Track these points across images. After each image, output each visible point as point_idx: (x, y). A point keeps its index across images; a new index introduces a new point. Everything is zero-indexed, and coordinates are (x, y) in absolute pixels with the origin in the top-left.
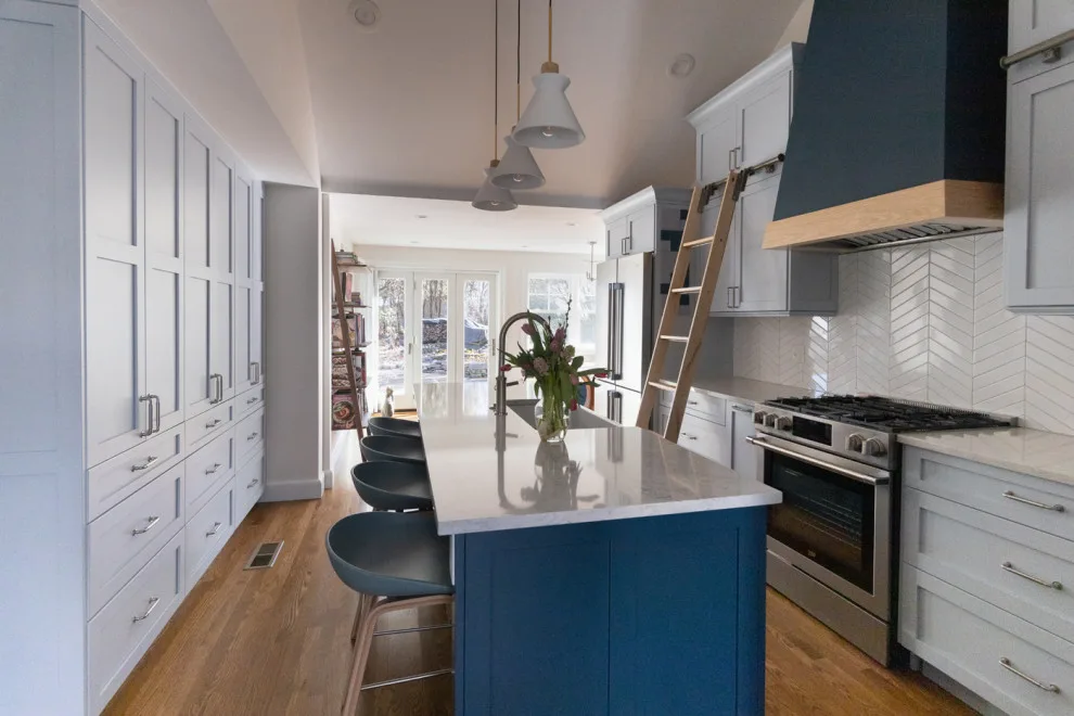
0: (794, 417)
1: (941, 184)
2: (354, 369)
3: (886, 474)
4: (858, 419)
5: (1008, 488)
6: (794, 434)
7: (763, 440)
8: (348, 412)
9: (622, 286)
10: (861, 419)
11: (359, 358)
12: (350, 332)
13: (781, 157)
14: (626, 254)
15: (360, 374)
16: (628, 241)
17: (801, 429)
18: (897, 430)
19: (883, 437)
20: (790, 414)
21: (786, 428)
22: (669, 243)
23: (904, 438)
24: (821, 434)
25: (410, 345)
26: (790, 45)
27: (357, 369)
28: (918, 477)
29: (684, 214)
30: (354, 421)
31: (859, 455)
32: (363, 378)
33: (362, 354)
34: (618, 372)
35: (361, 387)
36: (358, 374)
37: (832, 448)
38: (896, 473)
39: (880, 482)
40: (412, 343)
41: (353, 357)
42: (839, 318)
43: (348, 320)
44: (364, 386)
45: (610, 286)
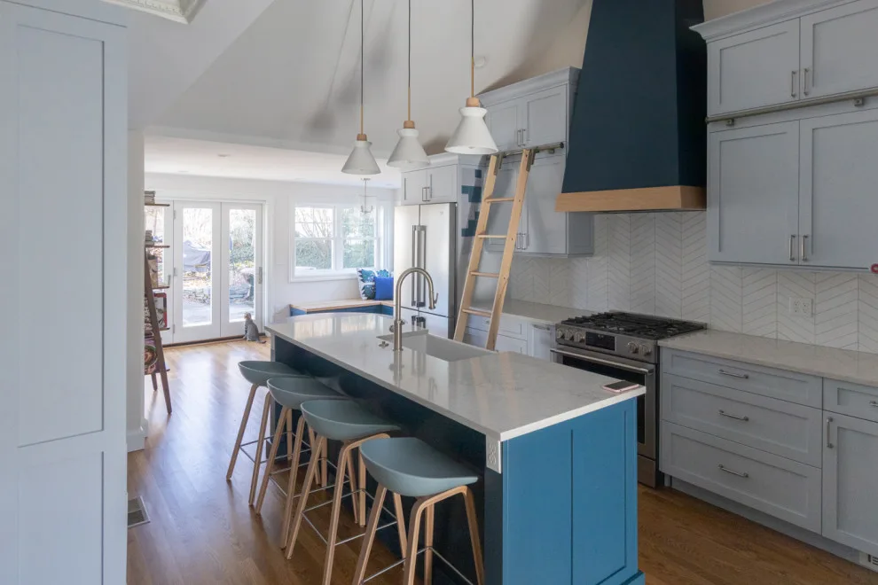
0: (588, 334)
1: (678, 189)
3: (652, 366)
4: (629, 331)
5: (720, 368)
6: (587, 344)
7: (561, 349)
8: (149, 355)
9: (424, 228)
10: (633, 331)
11: (162, 300)
12: (151, 273)
13: (562, 146)
14: (427, 202)
15: (162, 316)
16: (429, 190)
17: (593, 341)
18: (657, 339)
19: (650, 343)
21: (581, 341)
22: (467, 196)
23: (660, 343)
24: (607, 343)
27: (160, 310)
28: (669, 364)
29: (478, 173)
30: (157, 364)
31: (634, 356)
32: (165, 319)
33: (164, 295)
34: (422, 301)
35: (162, 329)
36: (160, 316)
37: (616, 352)
38: (657, 365)
39: (651, 371)
40: (171, 274)
41: (155, 298)
42: (595, 258)
43: (150, 262)
44: (165, 328)
45: (415, 228)
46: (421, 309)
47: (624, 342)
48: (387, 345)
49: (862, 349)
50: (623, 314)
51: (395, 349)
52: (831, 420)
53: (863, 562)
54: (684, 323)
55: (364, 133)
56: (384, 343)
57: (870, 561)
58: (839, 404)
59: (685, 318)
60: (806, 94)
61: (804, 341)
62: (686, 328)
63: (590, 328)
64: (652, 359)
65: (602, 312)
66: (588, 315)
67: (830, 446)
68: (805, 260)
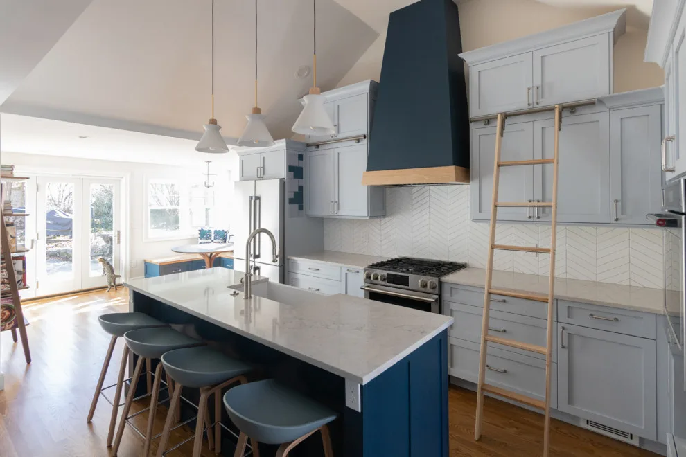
0: (388, 274)
1: (452, 168)
2: (15, 273)
3: (436, 297)
4: (417, 272)
6: (388, 282)
7: (368, 287)
8: (7, 313)
9: (258, 198)
11: (20, 262)
12: (10, 239)
13: (365, 137)
14: (261, 178)
15: (20, 277)
16: (262, 169)
17: (392, 279)
18: (440, 276)
19: (435, 280)
20: (385, 273)
21: (384, 280)
22: (292, 173)
23: (443, 279)
24: (404, 281)
25: (33, 241)
26: (370, 81)
27: (18, 272)
28: (449, 295)
29: (301, 157)
30: (15, 320)
31: (423, 289)
32: (24, 280)
33: (23, 258)
34: (257, 253)
35: (20, 289)
36: (18, 277)
37: (409, 287)
38: (440, 296)
39: (436, 300)
40: (35, 238)
41: (13, 261)
42: (387, 219)
43: (8, 229)
44: (25, 287)
45: (251, 198)
46: (256, 260)
47: (415, 280)
48: (238, 294)
49: (569, 277)
50: (408, 259)
51: (246, 298)
52: (563, 328)
53: (584, 425)
54: (451, 264)
55: (214, 118)
56: (235, 292)
57: (588, 424)
58: (568, 317)
59: (451, 260)
60: (537, 104)
61: (532, 273)
62: (454, 267)
63: (389, 270)
64: (437, 291)
65: (394, 257)
66: (385, 260)
67: (563, 347)
68: (538, 218)
